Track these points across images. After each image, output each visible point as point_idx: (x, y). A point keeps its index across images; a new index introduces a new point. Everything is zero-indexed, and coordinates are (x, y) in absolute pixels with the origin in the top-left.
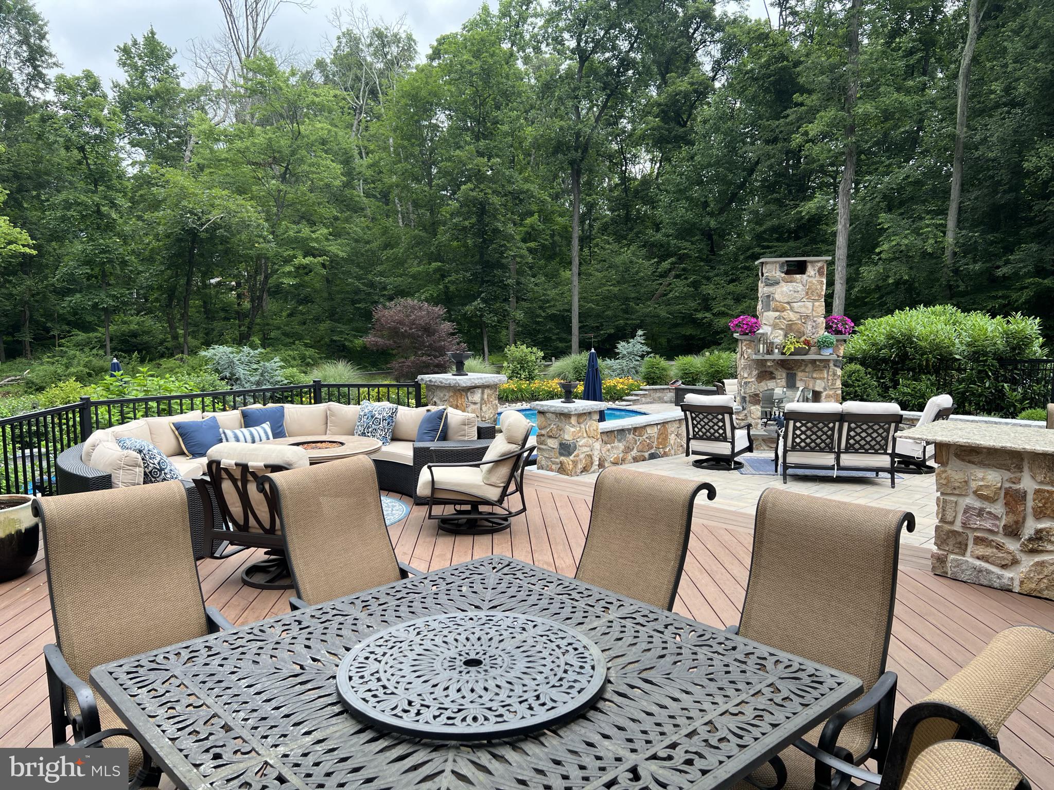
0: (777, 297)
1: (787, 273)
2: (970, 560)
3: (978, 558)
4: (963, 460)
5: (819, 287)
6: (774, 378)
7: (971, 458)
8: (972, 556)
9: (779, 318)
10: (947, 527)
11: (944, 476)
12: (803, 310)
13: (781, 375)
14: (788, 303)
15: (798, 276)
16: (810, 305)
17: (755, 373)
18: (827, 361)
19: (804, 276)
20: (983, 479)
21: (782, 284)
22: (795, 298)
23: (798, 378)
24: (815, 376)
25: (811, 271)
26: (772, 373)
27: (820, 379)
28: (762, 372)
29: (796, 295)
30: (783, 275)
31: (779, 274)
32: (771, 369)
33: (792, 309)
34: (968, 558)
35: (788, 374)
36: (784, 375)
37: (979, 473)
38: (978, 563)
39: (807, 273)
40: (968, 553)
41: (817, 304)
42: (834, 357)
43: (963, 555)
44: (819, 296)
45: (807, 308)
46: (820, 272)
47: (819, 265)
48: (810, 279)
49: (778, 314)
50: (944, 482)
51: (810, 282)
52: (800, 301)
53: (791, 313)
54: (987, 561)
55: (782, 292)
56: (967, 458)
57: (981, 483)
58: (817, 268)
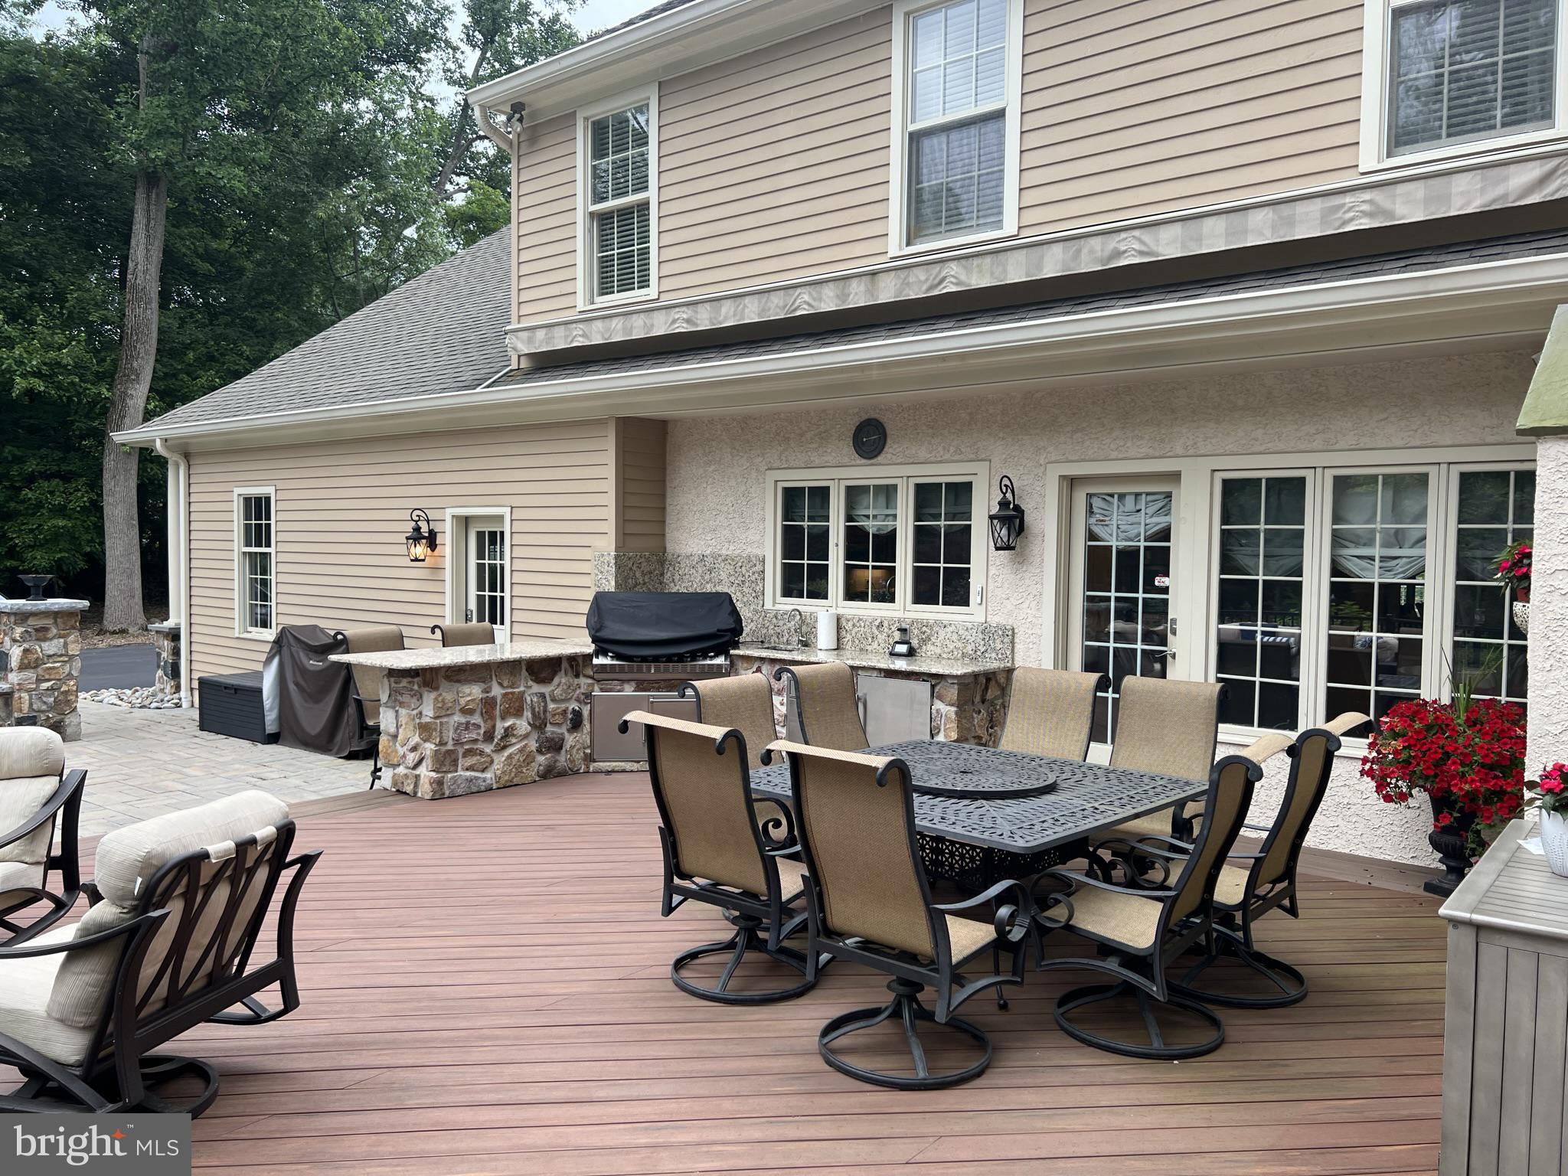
2: (462, 773)
3: (467, 769)
4: (451, 681)
7: (457, 677)
8: (463, 769)
10: (444, 749)
11: (440, 699)
20: (469, 695)
34: (460, 773)
37: (466, 689)
38: (468, 774)
40: (459, 768)
43: (457, 771)
50: (440, 705)
54: (474, 770)
56: (455, 678)
57: (469, 698)
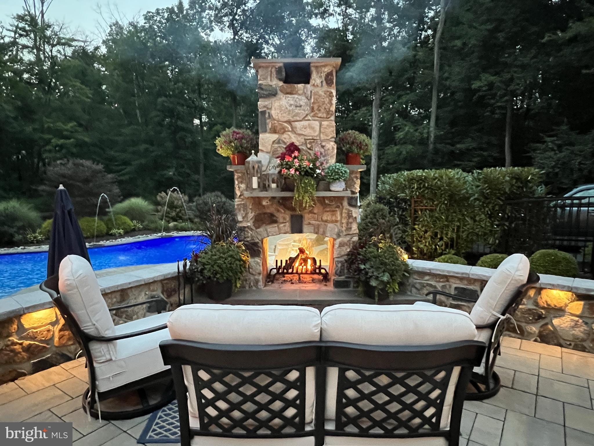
0: (274, 113)
1: (287, 80)
5: (327, 100)
6: (275, 222)
9: (278, 141)
12: (307, 132)
13: (284, 216)
14: (289, 122)
15: (300, 86)
16: (316, 124)
17: (251, 215)
18: (340, 199)
19: (308, 86)
21: (281, 95)
22: (297, 115)
23: (305, 222)
24: (325, 218)
25: (316, 78)
26: (272, 215)
27: (332, 222)
28: (259, 215)
29: (297, 110)
30: (281, 84)
31: (276, 83)
32: (271, 210)
33: (293, 131)
35: (292, 217)
36: (288, 218)
39: (312, 82)
41: (325, 123)
42: (348, 194)
44: (328, 112)
45: (313, 128)
46: (328, 80)
47: (327, 70)
48: (316, 89)
49: (275, 137)
51: (315, 94)
52: (304, 119)
53: (293, 136)
55: (280, 106)
58: (323, 75)
